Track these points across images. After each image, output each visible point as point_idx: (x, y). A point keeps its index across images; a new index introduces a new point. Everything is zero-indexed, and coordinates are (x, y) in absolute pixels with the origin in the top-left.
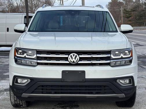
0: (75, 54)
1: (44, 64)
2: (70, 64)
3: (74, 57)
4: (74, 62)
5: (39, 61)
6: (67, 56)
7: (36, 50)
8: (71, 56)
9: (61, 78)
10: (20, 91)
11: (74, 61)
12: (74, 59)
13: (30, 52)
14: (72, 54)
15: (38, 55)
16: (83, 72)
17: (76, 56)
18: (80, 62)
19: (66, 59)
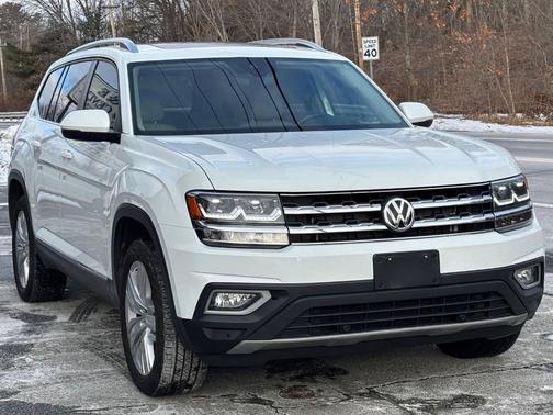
0: (403, 201)
1: (309, 238)
2: (389, 234)
3: (400, 211)
4: (401, 224)
5: (294, 231)
6: (377, 208)
7: (279, 193)
8: (391, 207)
9: (372, 278)
10: (228, 336)
11: (401, 221)
12: (401, 217)
13: (255, 202)
14: (393, 201)
15: (289, 211)
16: (434, 255)
17: (406, 207)
18: (417, 225)
19: (377, 217)
